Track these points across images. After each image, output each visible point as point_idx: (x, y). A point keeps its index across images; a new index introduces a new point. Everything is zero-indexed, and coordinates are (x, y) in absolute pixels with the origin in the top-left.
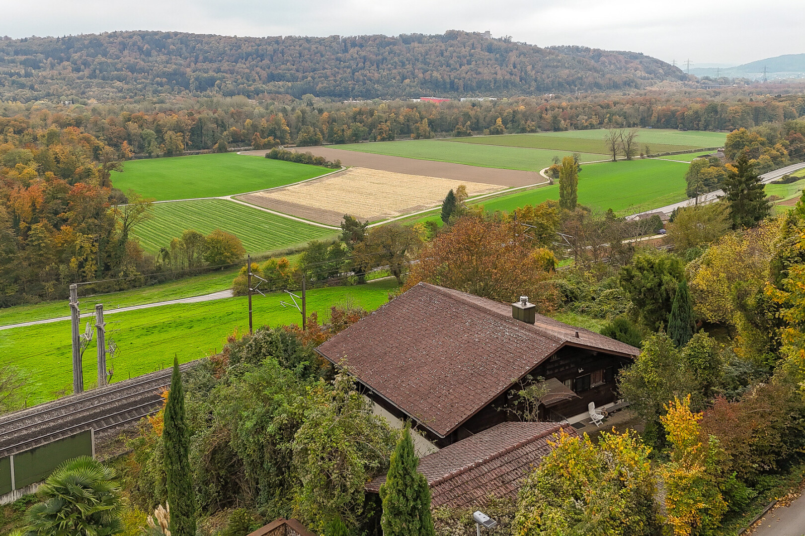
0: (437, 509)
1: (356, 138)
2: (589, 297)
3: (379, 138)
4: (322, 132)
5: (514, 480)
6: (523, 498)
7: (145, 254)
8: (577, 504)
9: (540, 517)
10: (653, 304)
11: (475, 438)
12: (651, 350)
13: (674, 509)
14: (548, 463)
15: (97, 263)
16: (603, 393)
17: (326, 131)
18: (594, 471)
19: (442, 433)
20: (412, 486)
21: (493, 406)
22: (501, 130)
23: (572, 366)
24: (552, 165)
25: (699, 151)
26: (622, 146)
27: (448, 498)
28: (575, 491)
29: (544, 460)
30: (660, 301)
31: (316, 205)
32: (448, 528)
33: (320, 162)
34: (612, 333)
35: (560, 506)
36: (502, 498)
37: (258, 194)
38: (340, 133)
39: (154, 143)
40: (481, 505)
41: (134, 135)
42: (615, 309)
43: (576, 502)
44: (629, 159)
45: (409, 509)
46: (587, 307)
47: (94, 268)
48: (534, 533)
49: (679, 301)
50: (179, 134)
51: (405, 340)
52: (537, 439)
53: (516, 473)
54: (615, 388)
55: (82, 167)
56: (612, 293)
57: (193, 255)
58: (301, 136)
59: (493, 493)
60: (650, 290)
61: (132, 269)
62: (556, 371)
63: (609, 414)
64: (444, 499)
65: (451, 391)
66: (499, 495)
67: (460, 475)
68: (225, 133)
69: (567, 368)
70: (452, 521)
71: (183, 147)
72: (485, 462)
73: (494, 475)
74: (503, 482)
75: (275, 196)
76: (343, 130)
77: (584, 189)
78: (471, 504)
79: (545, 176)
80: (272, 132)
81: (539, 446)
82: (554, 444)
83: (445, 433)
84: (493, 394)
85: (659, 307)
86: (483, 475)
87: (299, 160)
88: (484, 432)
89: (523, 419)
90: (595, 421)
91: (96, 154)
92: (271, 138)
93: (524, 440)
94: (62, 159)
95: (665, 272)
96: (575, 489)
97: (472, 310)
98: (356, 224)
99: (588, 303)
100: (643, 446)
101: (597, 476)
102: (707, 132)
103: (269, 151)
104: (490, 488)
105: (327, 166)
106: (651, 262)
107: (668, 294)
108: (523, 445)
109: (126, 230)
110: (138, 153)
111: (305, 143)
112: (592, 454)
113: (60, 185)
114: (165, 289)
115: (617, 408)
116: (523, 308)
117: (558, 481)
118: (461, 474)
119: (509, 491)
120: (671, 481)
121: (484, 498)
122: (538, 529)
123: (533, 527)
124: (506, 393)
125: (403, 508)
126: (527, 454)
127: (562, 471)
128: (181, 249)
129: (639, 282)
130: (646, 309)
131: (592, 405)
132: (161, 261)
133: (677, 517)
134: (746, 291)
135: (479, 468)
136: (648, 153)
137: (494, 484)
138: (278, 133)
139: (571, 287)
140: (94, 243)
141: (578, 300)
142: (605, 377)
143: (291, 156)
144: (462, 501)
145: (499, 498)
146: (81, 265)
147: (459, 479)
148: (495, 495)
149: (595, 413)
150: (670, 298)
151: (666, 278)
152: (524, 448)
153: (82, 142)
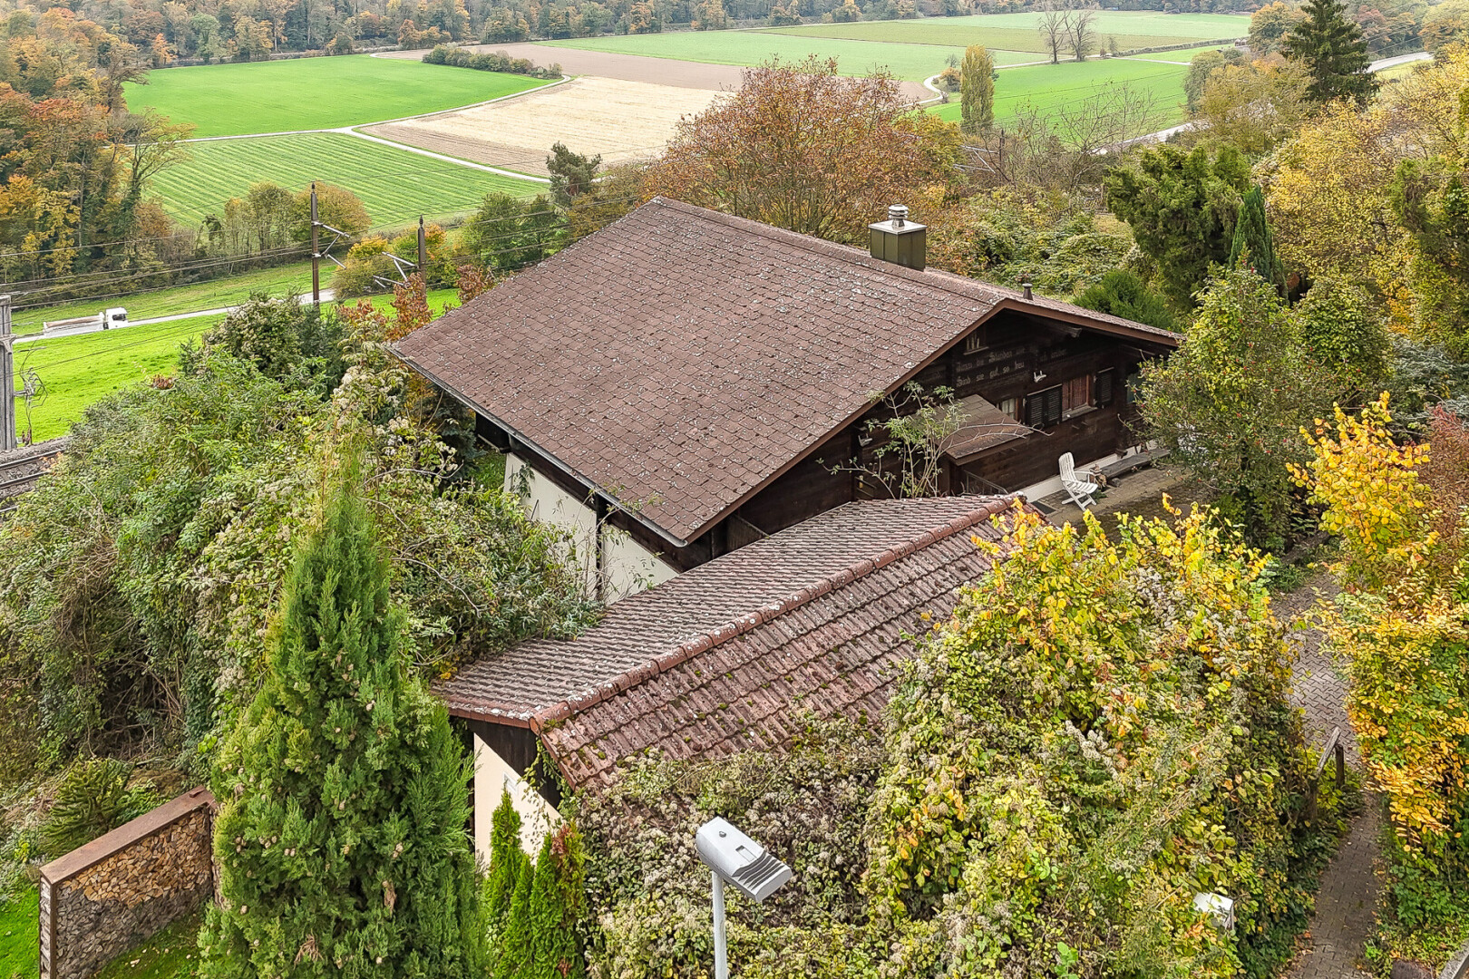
0: (626, 765)
1: (591, 28)
2: (1037, 253)
3: (633, 27)
4: (528, 18)
5: (875, 659)
6: (902, 723)
7: (175, 229)
8: (1084, 744)
9: (962, 789)
10: (1185, 244)
11: (768, 546)
12: (1222, 313)
13: (1382, 739)
14: (979, 606)
15: (76, 244)
16: (1090, 431)
17: (535, 18)
18: (1125, 626)
19: (679, 533)
20: (355, 752)
21: (821, 461)
22: (854, 14)
23: (1018, 366)
24: (946, 69)
25: (1202, 45)
26: (1067, 38)
27: (665, 728)
28: (1072, 695)
29: (966, 599)
30: (1201, 236)
31: (512, 141)
32: (656, 832)
33: (522, 69)
34: (1101, 305)
35: (1026, 750)
36: (837, 716)
37: (405, 124)
38: (562, 20)
39: (214, 38)
40: (770, 743)
41: (179, 24)
42: (1093, 274)
43: (1082, 738)
44: (1081, 59)
45: (337, 865)
46: (1033, 272)
47: (71, 252)
48: (941, 849)
49: (1247, 231)
50: (263, 23)
51: (607, 318)
52: (938, 539)
53: (882, 640)
54: (1131, 411)
55: (69, 76)
56: (1083, 242)
57: (268, 228)
58: (489, 26)
59: (809, 705)
60: (1177, 214)
61: (148, 256)
62: (980, 377)
63: (1109, 480)
64: (654, 731)
65: (711, 428)
66: (827, 710)
67: (709, 652)
68: (349, 20)
69: (1006, 370)
70: (674, 805)
71: (270, 45)
72: (789, 610)
73: (814, 648)
74: (840, 668)
75: (437, 125)
76: (567, 15)
77: (1003, 110)
78: (739, 742)
79: (934, 89)
80: (438, 20)
81: (945, 560)
82: (996, 550)
83: (688, 533)
84: (820, 432)
85: (1198, 250)
86: (780, 649)
87: (483, 65)
88: (794, 529)
89: (899, 494)
90: (1076, 498)
91: (103, 56)
92: (434, 30)
93: (902, 545)
94: (32, 62)
95: (1210, 173)
96: (1071, 689)
97: (774, 246)
98: (576, 161)
99: (1033, 265)
100: (1240, 549)
101: (1132, 644)
102: (1214, 15)
103: (428, 52)
104: (801, 689)
105: (535, 75)
106: (1177, 156)
107: (1217, 221)
108: (899, 558)
109: (136, 182)
110: (186, 57)
111: (496, 38)
112: (1114, 575)
113: (15, 101)
114: (210, 292)
115: (1125, 467)
116: (896, 232)
117: (1013, 664)
118: (712, 647)
119: (858, 694)
120: (1366, 651)
121: (781, 721)
122: (954, 835)
123: (939, 828)
124: (853, 429)
125: (297, 866)
126: (912, 581)
127: (1024, 630)
128: (244, 217)
129: (1152, 197)
130: (1168, 255)
131: (1067, 460)
132: (205, 240)
133: (1398, 766)
134: (1425, 179)
135: (771, 629)
136: (1113, 50)
137: (815, 674)
138: (448, 22)
139: (995, 233)
140: (72, 207)
141: (1012, 260)
142: (1096, 393)
143: (470, 60)
144: (711, 735)
145: (827, 718)
146: (45, 246)
147: (707, 664)
148: (817, 708)
149: (1074, 477)
150: (1222, 229)
151: (1213, 184)
152: (902, 565)
153: (76, 34)
